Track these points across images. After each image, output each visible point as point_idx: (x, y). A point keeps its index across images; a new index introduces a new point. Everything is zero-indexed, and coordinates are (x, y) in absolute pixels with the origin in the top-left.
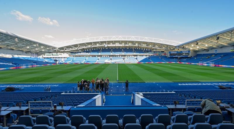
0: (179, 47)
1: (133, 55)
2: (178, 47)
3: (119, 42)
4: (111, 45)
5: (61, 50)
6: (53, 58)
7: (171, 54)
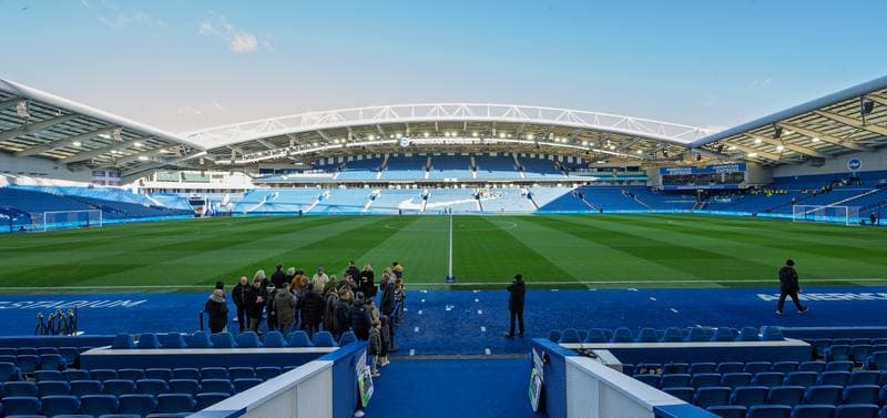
0: (700, 146)
1: (514, 183)
2: (699, 148)
3: (460, 127)
4: (426, 140)
5: (218, 158)
6: (188, 191)
7: (667, 179)
